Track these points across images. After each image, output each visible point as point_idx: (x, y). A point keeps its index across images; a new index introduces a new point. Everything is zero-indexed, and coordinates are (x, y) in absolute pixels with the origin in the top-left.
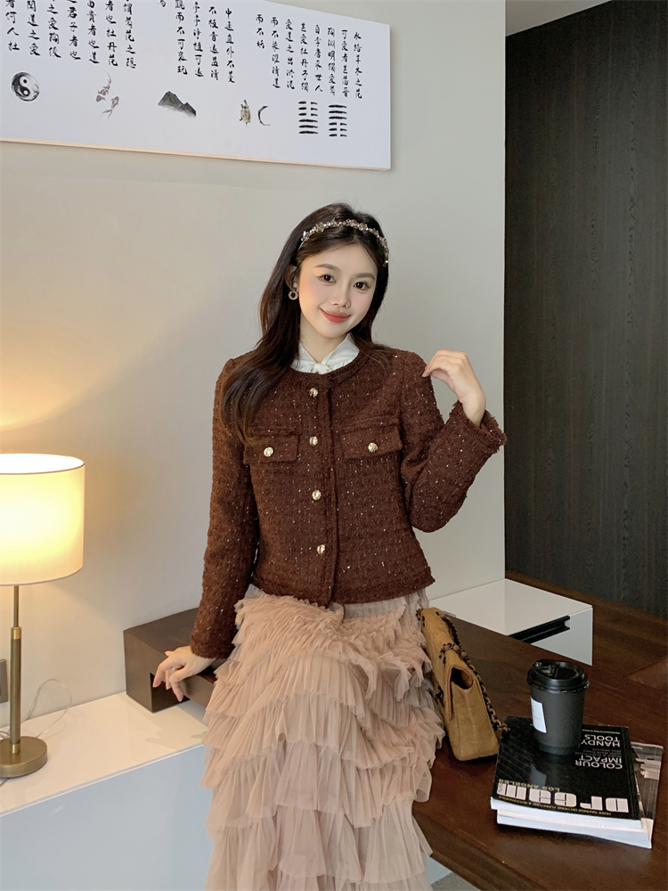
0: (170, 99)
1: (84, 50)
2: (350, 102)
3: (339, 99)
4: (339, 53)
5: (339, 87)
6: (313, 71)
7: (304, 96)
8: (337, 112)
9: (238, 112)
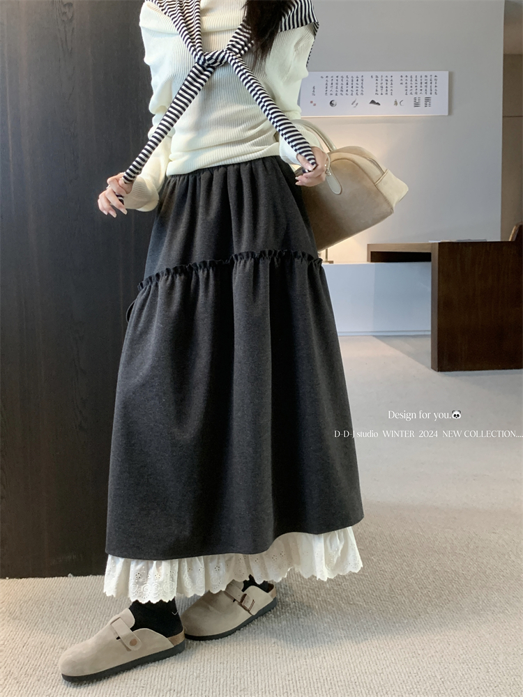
0: (373, 102)
1: (349, 92)
2: (433, 97)
3: (428, 95)
4: (429, 82)
5: (429, 92)
6: (419, 88)
7: (416, 96)
8: (427, 99)
9: (394, 103)
